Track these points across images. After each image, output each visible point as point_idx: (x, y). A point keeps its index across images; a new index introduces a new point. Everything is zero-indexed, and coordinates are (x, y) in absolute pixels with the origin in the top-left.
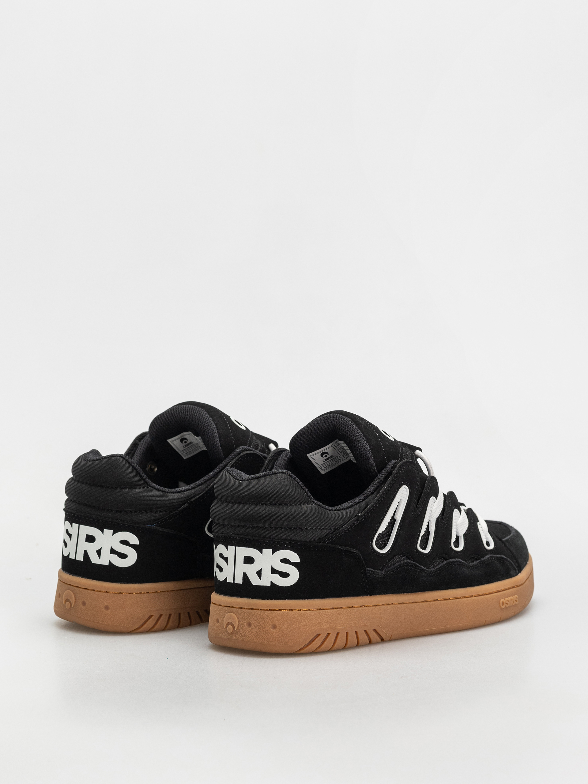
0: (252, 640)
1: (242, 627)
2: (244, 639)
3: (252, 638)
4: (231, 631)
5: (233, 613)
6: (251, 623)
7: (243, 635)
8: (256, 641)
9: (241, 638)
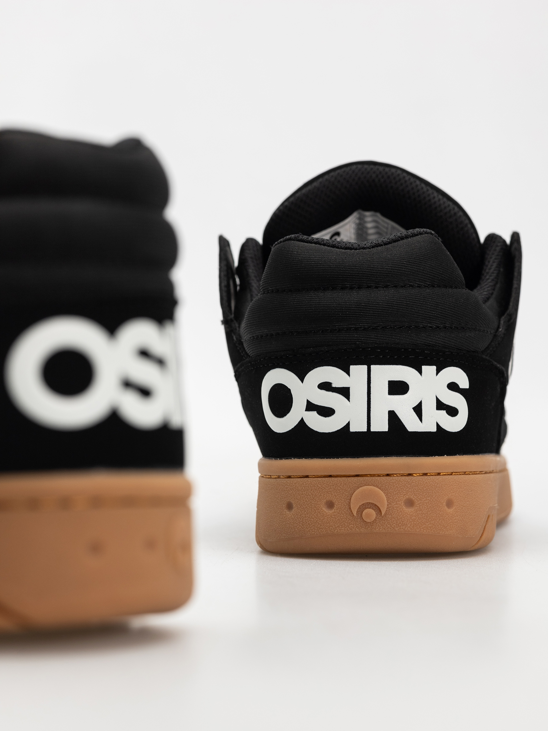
0: (418, 530)
1: (396, 508)
2: (402, 530)
3: (418, 527)
4: (373, 519)
5: (374, 486)
6: (414, 499)
7: (400, 523)
8: (425, 531)
9: (397, 529)
